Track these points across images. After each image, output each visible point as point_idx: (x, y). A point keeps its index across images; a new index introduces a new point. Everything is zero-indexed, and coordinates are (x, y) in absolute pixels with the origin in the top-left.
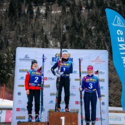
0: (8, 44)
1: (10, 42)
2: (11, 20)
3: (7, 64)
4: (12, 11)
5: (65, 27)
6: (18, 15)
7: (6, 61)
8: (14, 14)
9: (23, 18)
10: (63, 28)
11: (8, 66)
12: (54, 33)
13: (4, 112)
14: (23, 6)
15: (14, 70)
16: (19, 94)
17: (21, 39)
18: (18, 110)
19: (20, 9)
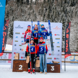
5: (45, 9)
10: (44, 10)
12: (39, 12)
13: (8, 54)
16: (15, 45)
18: (15, 53)
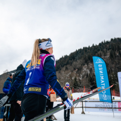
0: (112, 71)
1: (113, 69)
2: (112, 60)
3: (113, 80)
4: (111, 56)
6: (114, 57)
7: (112, 79)
8: (113, 57)
9: (117, 58)
11: (114, 81)
14: (116, 53)
15: (118, 82)
17: (118, 67)
19: (115, 54)
